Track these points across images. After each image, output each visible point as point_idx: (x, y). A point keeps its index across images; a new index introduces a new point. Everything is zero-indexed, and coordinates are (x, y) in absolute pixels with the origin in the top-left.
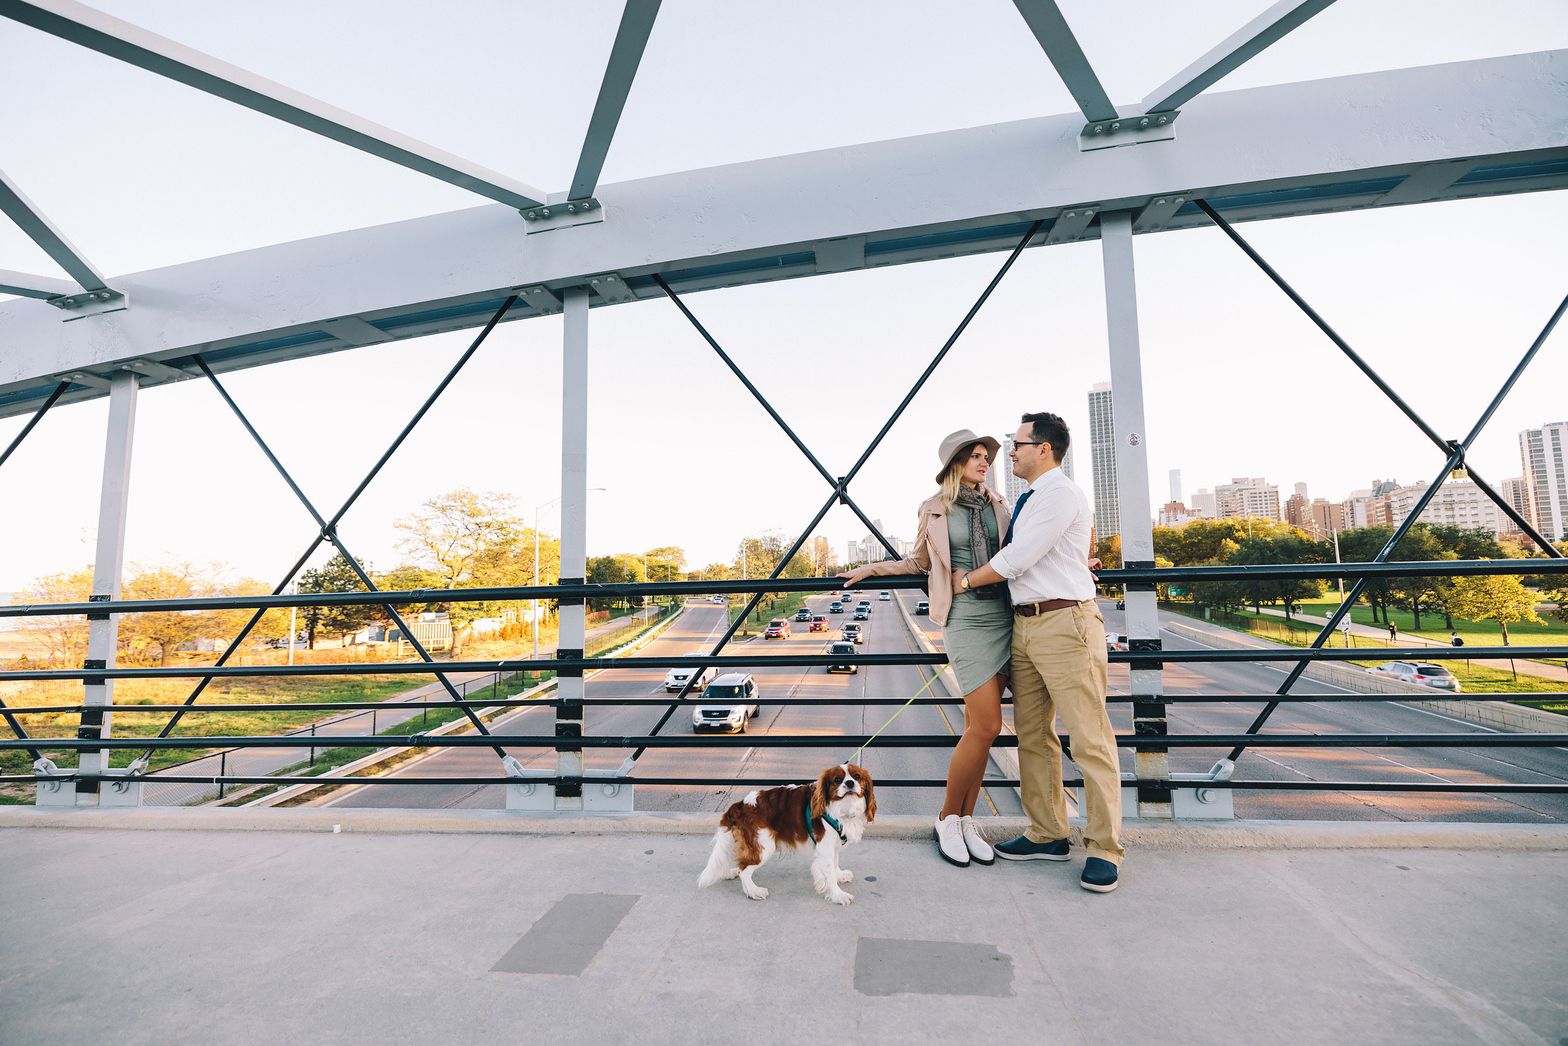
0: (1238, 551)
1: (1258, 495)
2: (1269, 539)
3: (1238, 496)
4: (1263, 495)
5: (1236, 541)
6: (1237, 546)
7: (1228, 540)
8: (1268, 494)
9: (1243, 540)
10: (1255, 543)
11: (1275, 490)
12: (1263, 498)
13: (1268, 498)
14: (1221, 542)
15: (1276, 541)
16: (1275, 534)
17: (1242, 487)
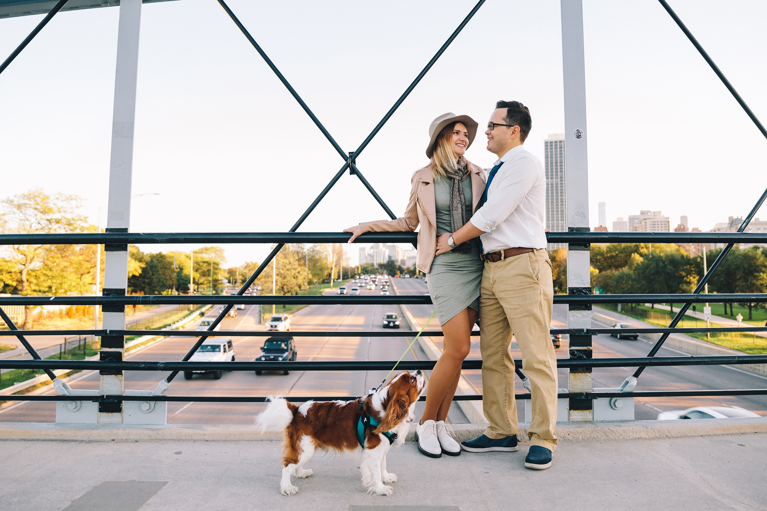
0: (642, 262)
1: (656, 223)
2: (662, 255)
3: (643, 223)
4: (660, 223)
5: (641, 255)
6: (641, 259)
7: (636, 254)
8: (663, 223)
9: (645, 255)
10: (653, 257)
11: (667, 220)
12: (660, 226)
13: (663, 226)
14: (630, 255)
15: (667, 256)
16: (666, 251)
17: (646, 217)
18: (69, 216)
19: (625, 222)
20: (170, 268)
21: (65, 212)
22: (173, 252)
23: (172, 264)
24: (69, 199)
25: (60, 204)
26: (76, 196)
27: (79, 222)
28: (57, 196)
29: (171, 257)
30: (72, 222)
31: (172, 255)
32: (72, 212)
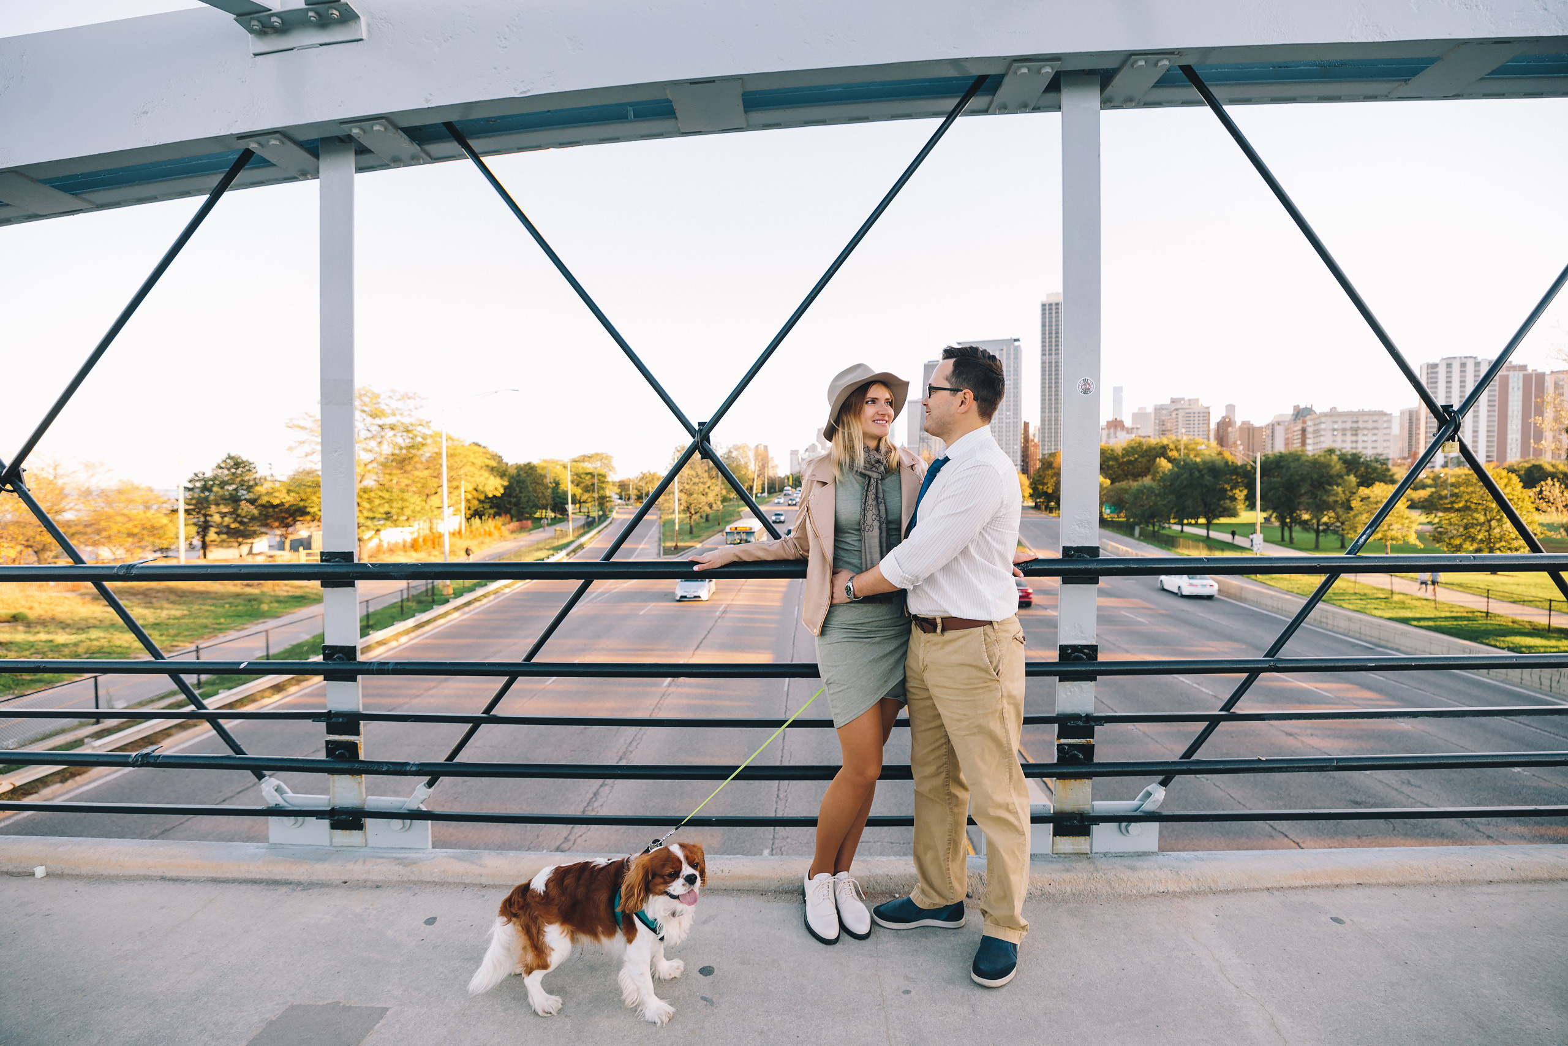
0: (1170, 470)
1: (1192, 415)
2: (1198, 460)
3: (1174, 415)
4: (1196, 415)
5: (1170, 460)
6: (1170, 466)
7: (1162, 459)
8: (1201, 415)
9: (1175, 459)
10: (1186, 464)
11: (1207, 410)
12: (1196, 419)
13: (1201, 418)
14: (1154, 461)
15: (1204, 462)
16: (1204, 455)
17: (1178, 406)
18: (407, 420)
19: (1150, 413)
20: (542, 484)
21: (401, 414)
22: (545, 461)
23: (545, 477)
24: (406, 397)
25: (394, 404)
26: (415, 393)
27: (419, 428)
28: (390, 394)
29: (543, 468)
30: (410, 428)
31: (544, 464)
32: (410, 415)
